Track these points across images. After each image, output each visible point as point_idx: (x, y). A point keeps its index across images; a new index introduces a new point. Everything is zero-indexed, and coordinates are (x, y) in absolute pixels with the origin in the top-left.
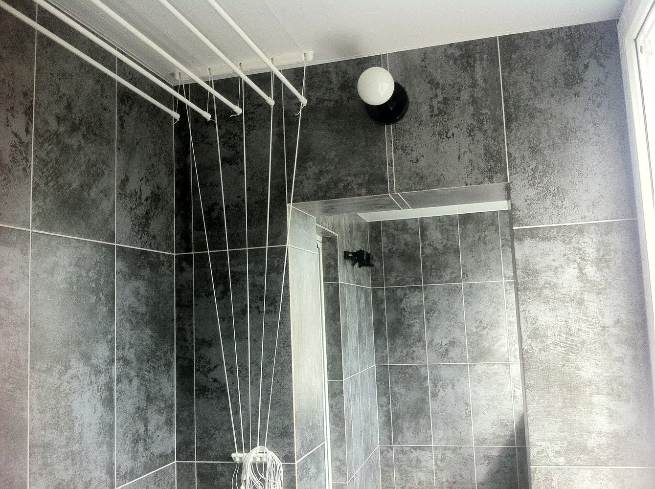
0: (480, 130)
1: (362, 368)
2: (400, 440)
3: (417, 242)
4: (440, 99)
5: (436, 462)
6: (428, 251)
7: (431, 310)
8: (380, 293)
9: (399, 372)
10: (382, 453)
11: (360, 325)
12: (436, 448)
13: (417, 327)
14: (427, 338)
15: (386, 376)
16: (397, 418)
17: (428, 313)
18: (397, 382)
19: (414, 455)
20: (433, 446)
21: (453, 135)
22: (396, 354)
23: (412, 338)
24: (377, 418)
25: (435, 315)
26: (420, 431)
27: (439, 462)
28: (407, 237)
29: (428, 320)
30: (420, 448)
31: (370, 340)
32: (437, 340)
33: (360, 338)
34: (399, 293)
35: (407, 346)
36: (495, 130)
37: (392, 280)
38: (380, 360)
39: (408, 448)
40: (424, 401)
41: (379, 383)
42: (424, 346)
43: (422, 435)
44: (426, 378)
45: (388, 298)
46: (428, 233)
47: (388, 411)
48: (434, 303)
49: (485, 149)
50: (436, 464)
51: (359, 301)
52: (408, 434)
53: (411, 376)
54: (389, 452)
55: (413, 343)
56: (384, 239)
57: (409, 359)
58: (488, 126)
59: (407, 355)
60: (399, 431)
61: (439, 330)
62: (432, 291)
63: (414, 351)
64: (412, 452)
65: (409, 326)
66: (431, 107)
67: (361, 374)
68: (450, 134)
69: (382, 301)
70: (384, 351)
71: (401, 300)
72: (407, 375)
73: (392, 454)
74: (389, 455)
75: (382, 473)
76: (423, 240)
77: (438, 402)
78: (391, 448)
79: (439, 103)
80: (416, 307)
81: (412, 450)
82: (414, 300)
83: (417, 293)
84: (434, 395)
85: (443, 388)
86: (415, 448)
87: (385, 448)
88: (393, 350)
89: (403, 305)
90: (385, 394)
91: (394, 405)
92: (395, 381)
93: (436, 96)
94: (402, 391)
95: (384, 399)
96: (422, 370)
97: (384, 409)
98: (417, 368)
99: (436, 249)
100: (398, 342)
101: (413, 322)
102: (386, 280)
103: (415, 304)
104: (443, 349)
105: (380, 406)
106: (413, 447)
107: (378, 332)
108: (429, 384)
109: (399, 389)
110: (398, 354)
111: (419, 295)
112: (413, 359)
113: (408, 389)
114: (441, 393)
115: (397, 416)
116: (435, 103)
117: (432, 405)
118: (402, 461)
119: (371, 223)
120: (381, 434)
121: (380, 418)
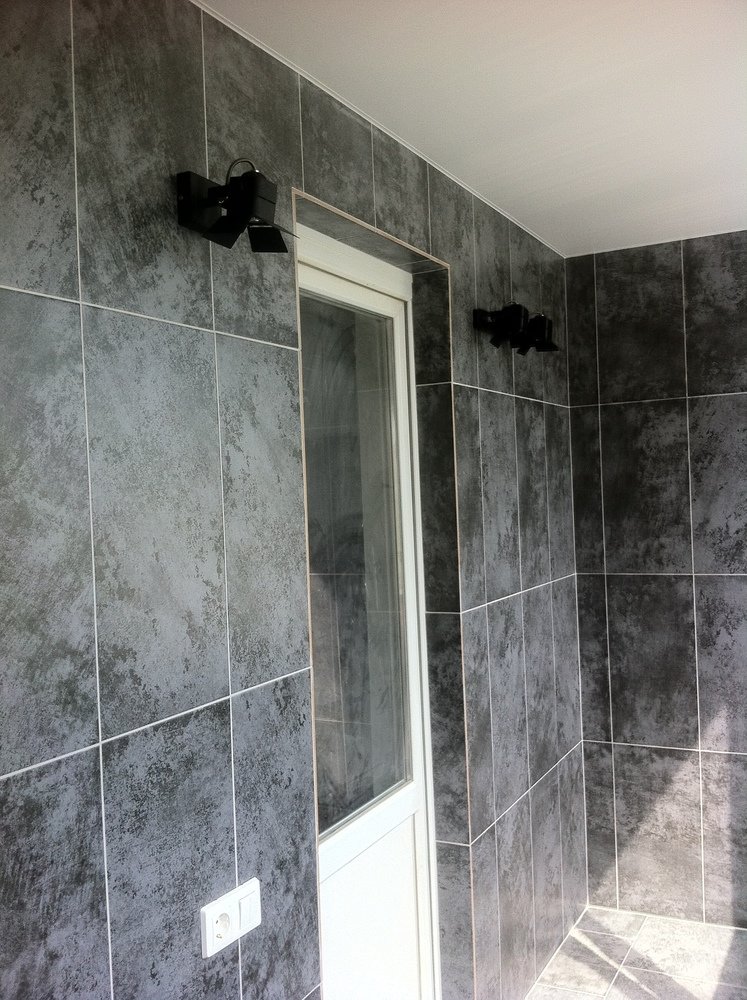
1: (531, 582)
2: (627, 732)
3: (678, 297)
5: (706, 785)
6: (702, 317)
7: (706, 454)
8: (588, 419)
9: (629, 591)
10: (588, 756)
11: (527, 488)
12: (707, 756)
13: (671, 493)
14: (693, 516)
15: (600, 599)
16: (623, 687)
17: (696, 459)
18: (623, 612)
19: (658, 766)
20: (700, 751)
22: (621, 551)
23: (659, 516)
24: (577, 686)
25: (715, 464)
26: (671, 718)
27: (712, 787)
28: (655, 288)
29: (698, 478)
30: (671, 753)
31: (561, 523)
32: (717, 522)
33: (527, 513)
34: (632, 416)
35: (646, 535)
37: (617, 389)
38: (588, 563)
39: (644, 752)
40: (683, 654)
41: (583, 612)
42: (686, 536)
43: (676, 727)
44: (688, 606)
45: (606, 429)
46: (703, 276)
47: (603, 671)
48: (714, 436)
50: (706, 790)
51: (524, 432)
52: (645, 723)
53: (656, 600)
54: (603, 755)
55: (660, 529)
56: (599, 295)
57: (652, 563)
59: (647, 552)
60: (625, 713)
61: (722, 500)
62: (709, 411)
63: (662, 546)
64: (653, 761)
65: (654, 490)
67: (528, 595)
69: (594, 435)
70: (596, 544)
71: (637, 432)
72: (647, 598)
73: (610, 760)
74: (603, 763)
75: (588, 798)
76: (691, 293)
77: (714, 658)
78: (609, 748)
80: (670, 448)
81: (654, 756)
82: (669, 430)
83: (673, 415)
84: (707, 642)
85: (727, 629)
86: (661, 753)
87: (595, 748)
88: (615, 543)
89: (641, 443)
90: (596, 635)
91: (616, 659)
92: (619, 608)
94: (635, 631)
95: (594, 647)
96: (682, 588)
97: (595, 666)
98: (670, 583)
99: (720, 311)
100: (628, 524)
101: (662, 480)
102: (603, 387)
103: (668, 440)
104: (732, 542)
105: (586, 659)
106: (657, 751)
107: (584, 505)
108: (695, 617)
109: (627, 626)
110: (627, 552)
111: (678, 421)
112: (660, 562)
113: (649, 628)
114: (723, 639)
115: (622, 681)
117: (701, 664)
118: (631, 778)
119: (572, 261)
120: (587, 719)
121: (586, 684)
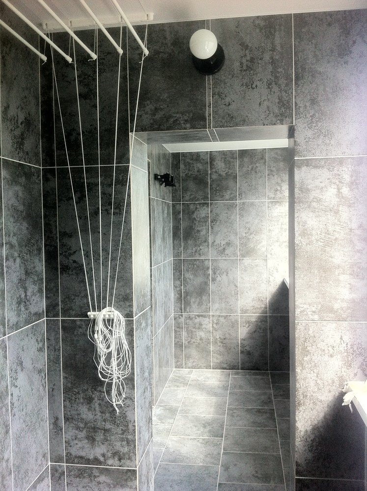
0: (276, 84)
1: (164, 260)
2: (188, 310)
3: (207, 169)
4: (248, 58)
5: (212, 325)
6: (214, 177)
7: (215, 220)
8: (177, 207)
9: (190, 264)
10: (175, 319)
11: (163, 230)
12: (213, 316)
13: (203, 233)
14: (210, 240)
15: (180, 267)
16: (187, 296)
17: (212, 222)
18: (188, 271)
19: (197, 320)
20: (211, 314)
21: (256, 86)
22: (187, 251)
23: (200, 240)
24: (172, 295)
25: (218, 223)
26: (202, 304)
27: (215, 325)
28: (200, 166)
29: (212, 228)
30: (202, 316)
31: (170, 241)
32: (217, 242)
33: (164, 239)
34: (192, 207)
35: (196, 246)
36: (287, 85)
37: (187, 198)
38: (177, 255)
39: (193, 316)
40: (206, 284)
41: (175, 271)
42: (208, 246)
43: (204, 307)
44: (208, 268)
45: (183, 211)
46: (215, 163)
47: (181, 291)
48: (217, 215)
49: (279, 99)
50: (213, 327)
51: (163, 212)
52: (194, 306)
53: (198, 267)
54: (180, 318)
55: (200, 244)
56: (182, 166)
57: (197, 254)
58: (282, 81)
59: (196, 251)
60: (187, 304)
61: (219, 235)
62: (216, 206)
63: (201, 249)
64: (196, 318)
65: (198, 231)
66: (241, 64)
67: (163, 264)
68: (254, 86)
69: (179, 212)
70: (180, 249)
71: (193, 212)
72: (195, 266)
73: (182, 320)
74: (180, 320)
75: (175, 332)
76: (211, 168)
77: (216, 284)
78: (182, 315)
79: (247, 61)
80: (204, 218)
82: (203, 212)
83: (205, 207)
84: (214, 280)
85: (220, 275)
86: (199, 316)
87: (177, 316)
88: (186, 248)
89: (194, 216)
90: (179, 279)
91: (185, 286)
92: (187, 270)
93: (246, 55)
94: (191, 277)
95: (178, 283)
96: (206, 263)
97: (178, 289)
98: (203, 261)
99: (220, 175)
100: (190, 242)
101: (201, 228)
102: (183, 197)
103: (203, 215)
104: (222, 248)
105: (175, 287)
106: (197, 315)
107: (176, 235)
108: (210, 272)
109: (189, 275)
110: (189, 251)
111: (207, 209)
112: (200, 254)
113: (195, 275)
114: (219, 279)
115: (187, 293)
116: (244, 61)
117: (212, 287)
118: (189, 325)
119: (173, 154)
120: (175, 306)
121: (175, 295)
